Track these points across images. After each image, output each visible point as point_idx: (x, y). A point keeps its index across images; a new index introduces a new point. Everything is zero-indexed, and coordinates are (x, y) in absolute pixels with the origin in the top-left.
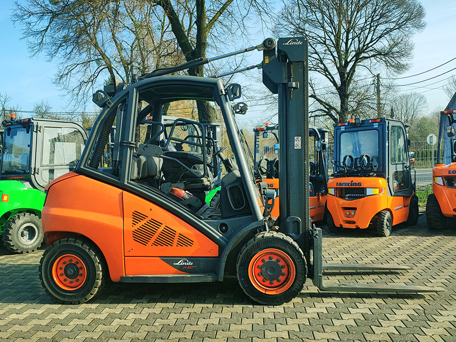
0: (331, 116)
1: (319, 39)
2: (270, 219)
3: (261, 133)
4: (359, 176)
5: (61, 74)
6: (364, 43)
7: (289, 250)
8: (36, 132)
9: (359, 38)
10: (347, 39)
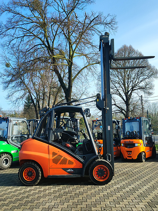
0: (123, 113)
1: (116, 82)
2: (100, 155)
3: (95, 122)
4: (132, 139)
5: (9, 95)
6: (135, 83)
7: (107, 165)
8: (10, 122)
9: (133, 82)
10: (128, 82)
